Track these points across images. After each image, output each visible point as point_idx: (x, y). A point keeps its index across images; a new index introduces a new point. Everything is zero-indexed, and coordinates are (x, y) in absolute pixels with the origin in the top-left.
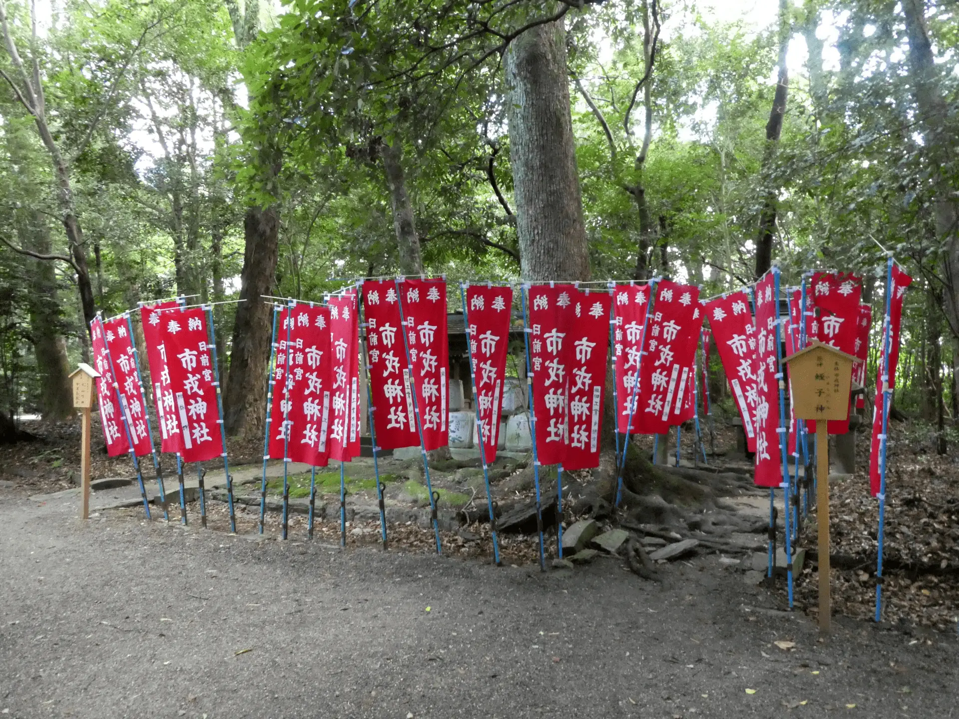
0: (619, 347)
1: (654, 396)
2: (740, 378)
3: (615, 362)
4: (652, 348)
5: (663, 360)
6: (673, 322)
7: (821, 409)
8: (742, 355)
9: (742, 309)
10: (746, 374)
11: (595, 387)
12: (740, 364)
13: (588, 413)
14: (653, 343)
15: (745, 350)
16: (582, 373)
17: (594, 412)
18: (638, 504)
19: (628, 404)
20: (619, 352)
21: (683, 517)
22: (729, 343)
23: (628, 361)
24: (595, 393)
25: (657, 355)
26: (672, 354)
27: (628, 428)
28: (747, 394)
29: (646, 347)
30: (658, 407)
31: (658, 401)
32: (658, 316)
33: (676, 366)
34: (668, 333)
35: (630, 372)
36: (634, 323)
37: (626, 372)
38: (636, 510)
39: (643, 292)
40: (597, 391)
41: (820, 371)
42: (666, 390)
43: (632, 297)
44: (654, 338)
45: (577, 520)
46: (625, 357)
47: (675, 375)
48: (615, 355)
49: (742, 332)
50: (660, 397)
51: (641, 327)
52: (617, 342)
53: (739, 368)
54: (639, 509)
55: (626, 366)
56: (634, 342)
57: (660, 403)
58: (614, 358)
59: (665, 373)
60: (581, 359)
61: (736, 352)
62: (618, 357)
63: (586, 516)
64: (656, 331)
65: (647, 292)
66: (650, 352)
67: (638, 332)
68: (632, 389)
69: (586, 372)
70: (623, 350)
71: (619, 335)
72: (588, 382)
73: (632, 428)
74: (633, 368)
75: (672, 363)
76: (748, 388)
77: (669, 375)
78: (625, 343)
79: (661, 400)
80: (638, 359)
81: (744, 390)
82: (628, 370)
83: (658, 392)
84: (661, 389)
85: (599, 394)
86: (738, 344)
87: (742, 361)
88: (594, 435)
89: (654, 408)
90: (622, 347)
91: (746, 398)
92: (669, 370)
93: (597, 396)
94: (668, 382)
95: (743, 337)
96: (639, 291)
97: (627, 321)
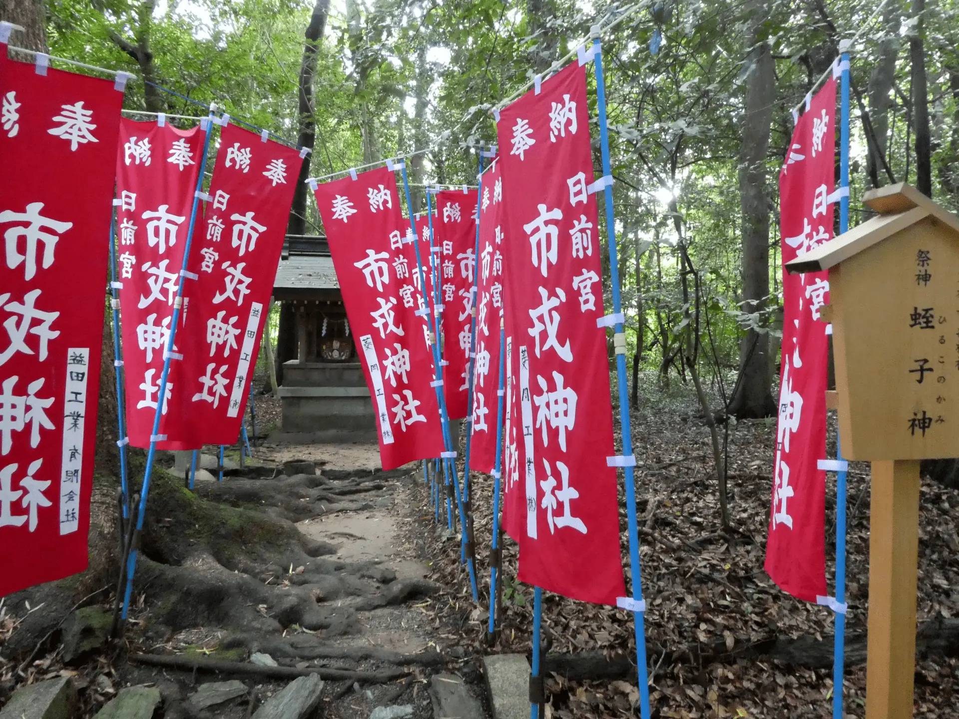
0: (127, 260)
1: (211, 366)
2: (375, 333)
3: (117, 293)
4: (207, 266)
5: (229, 293)
6: (250, 214)
7: (922, 423)
8: (380, 288)
9: (385, 202)
10: (386, 325)
11: (71, 351)
12: (378, 307)
13: (49, 425)
14: (210, 256)
15: (386, 279)
16: (28, 308)
17: (68, 422)
18: (170, 586)
19: (147, 387)
20: (127, 272)
21: (264, 601)
22: (359, 265)
23: (147, 292)
24: (72, 368)
25: (217, 280)
26: (248, 280)
27: (153, 438)
28: (385, 363)
29: (195, 262)
30: (220, 390)
31: (218, 377)
32: (221, 199)
33: (257, 306)
34: (240, 237)
35: (152, 318)
36: (163, 208)
37: (142, 317)
38: (166, 603)
39: (188, 140)
40: (78, 360)
41: (923, 298)
42: (235, 354)
43: (160, 150)
44: (210, 244)
45: (19, 680)
46: (140, 283)
47: (253, 323)
48: (118, 278)
49: (382, 245)
50: (224, 368)
51: (181, 220)
52: (123, 249)
53: (375, 314)
54: (174, 598)
55: (143, 303)
56: (162, 249)
57: (223, 381)
58: (117, 285)
59: (234, 319)
60: (22, 267)
61: (370, 283)
62: (125, 281)
63: (45, 663)
64: (215, 229)
65: (197, 143)
66: (203, 274)
67: (173, 229)
68: (158, 352)
69: (40, 304)
70: (137, 268)
71: (127, 233)
72: (46, 334)
73: (161, 437)
74: (159, 308)
75: (248, 300)
76: (388, 352)
77: (242, 325)
78: (141, 250)
79: (224, 375)
80: (172, 288)
81: (381, 357)
82: (148, 311)
83: (219, 359)
84: (227, 353)
85: (84, 369)
86: (374, 267)
87: (380, 300)
88: (70, 486)
89: (211, 392)
90: (133, 259)
91: (383, 369)
92: (243, 313)
93: (80, 376)
94: (239, 339)
95: (385, 255)
96: (178, 138)
97: (148, 202)
